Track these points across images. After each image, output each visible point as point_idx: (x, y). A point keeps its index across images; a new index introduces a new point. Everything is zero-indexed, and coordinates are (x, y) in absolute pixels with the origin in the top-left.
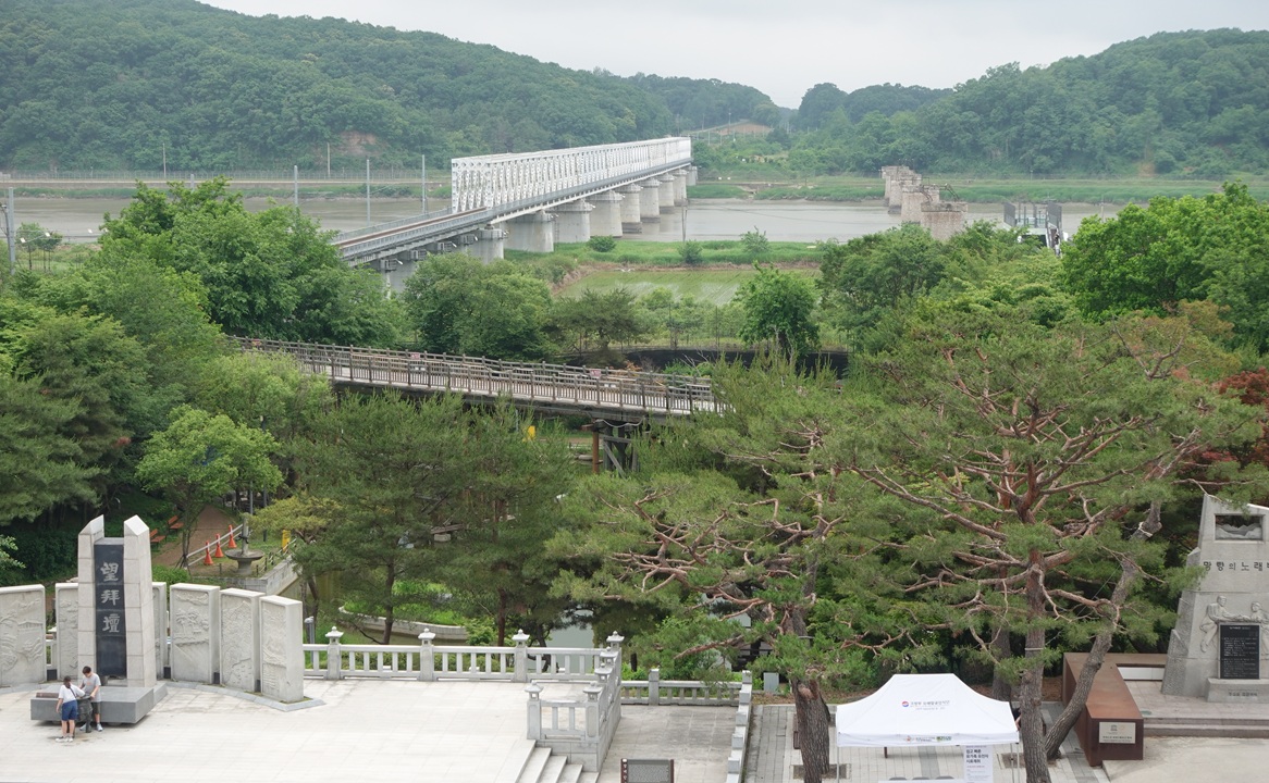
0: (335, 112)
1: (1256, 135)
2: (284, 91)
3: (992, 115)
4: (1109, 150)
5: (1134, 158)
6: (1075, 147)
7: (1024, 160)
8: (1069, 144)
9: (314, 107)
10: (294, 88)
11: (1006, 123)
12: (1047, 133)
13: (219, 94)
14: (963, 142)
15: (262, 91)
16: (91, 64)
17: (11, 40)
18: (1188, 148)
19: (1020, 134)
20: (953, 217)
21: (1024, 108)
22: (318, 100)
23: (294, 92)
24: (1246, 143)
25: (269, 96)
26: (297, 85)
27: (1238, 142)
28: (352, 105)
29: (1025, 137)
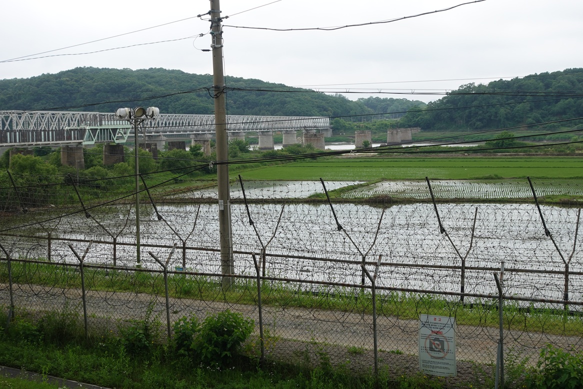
0: (188, 110)
1: (575, 111)
2: (171, 102)
3: (459, 105)
4: (507, 119)
5: (519, 122)
6: (492, 118)
7: (471, 124)
8: (490, 116)
9: (181, 108)
10: (175, 101)
11: (465, 108)
12: (481, 112)
13: (146, 104)
14: (445, 117)
15: (162, 102)
16: (98, 93)
17: (73, 85)
18: (543, 117)
19: (470, 112)
20: (317, 140)
21: (473, 102)
22: (183, 105)
23: (175, 102)
24: (569, 115)
25: (165, 104)
26: (176, 99)
27: (565, 114)
28: (195, 107)
29: (472, 114)
